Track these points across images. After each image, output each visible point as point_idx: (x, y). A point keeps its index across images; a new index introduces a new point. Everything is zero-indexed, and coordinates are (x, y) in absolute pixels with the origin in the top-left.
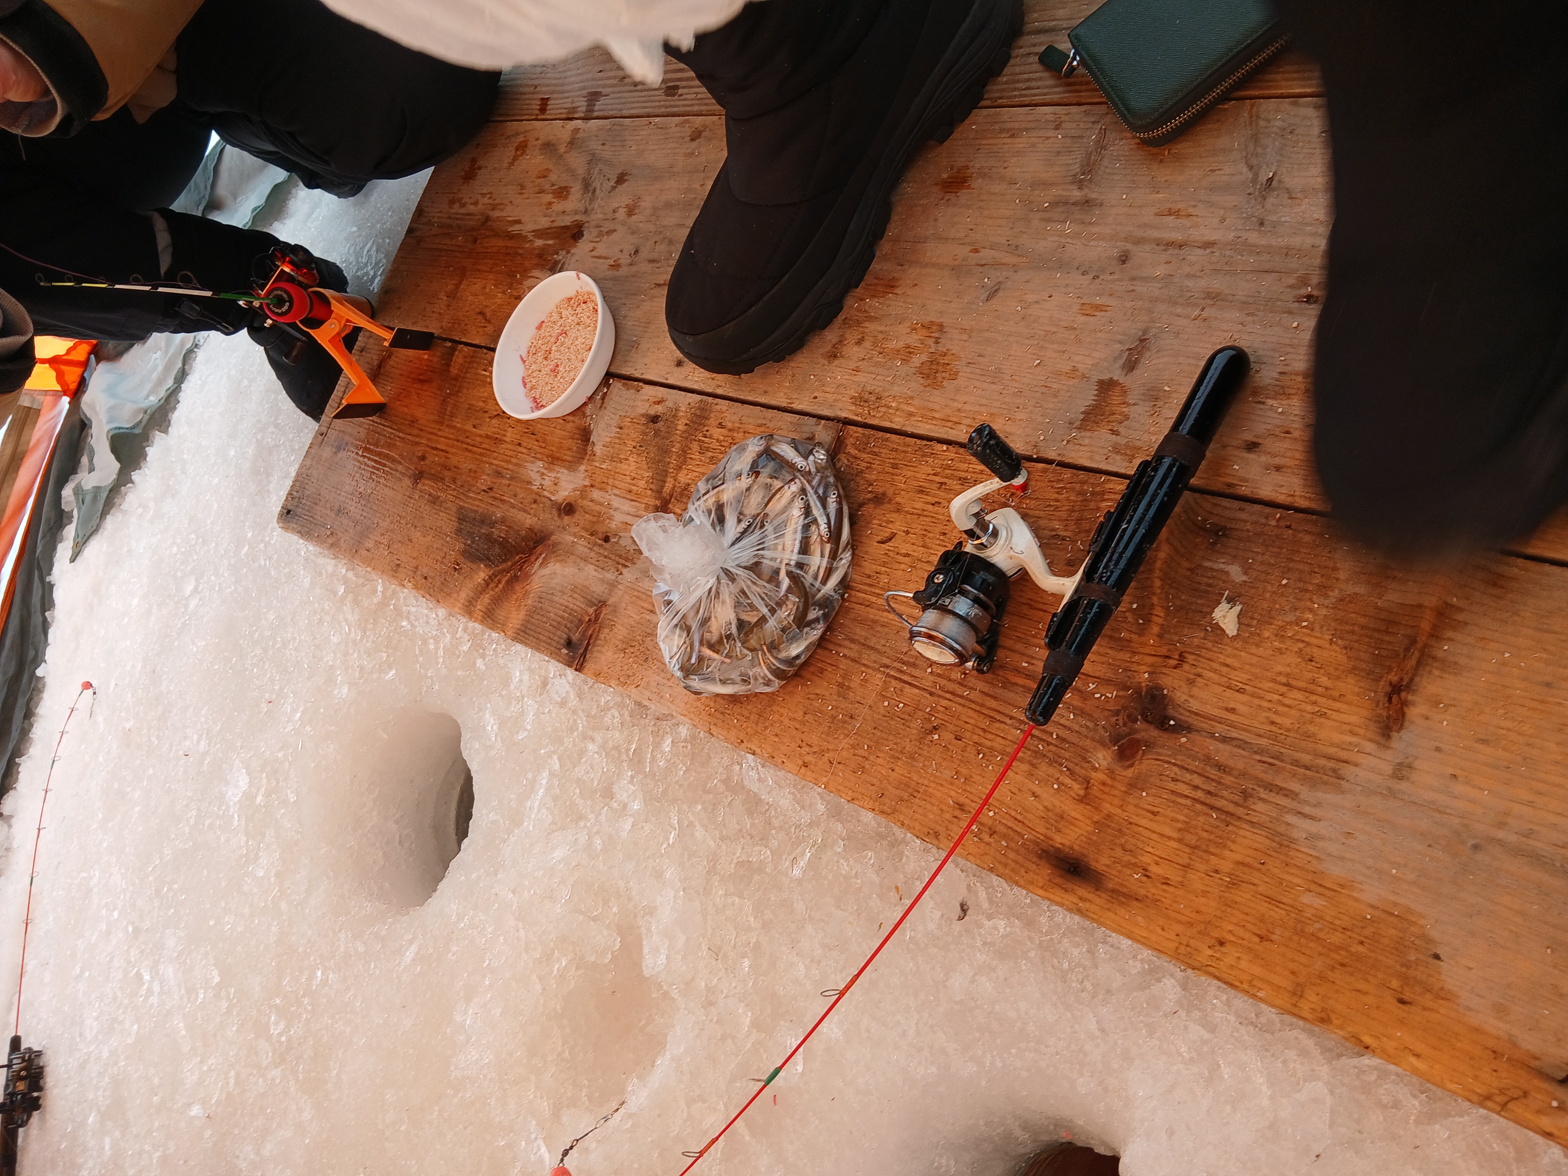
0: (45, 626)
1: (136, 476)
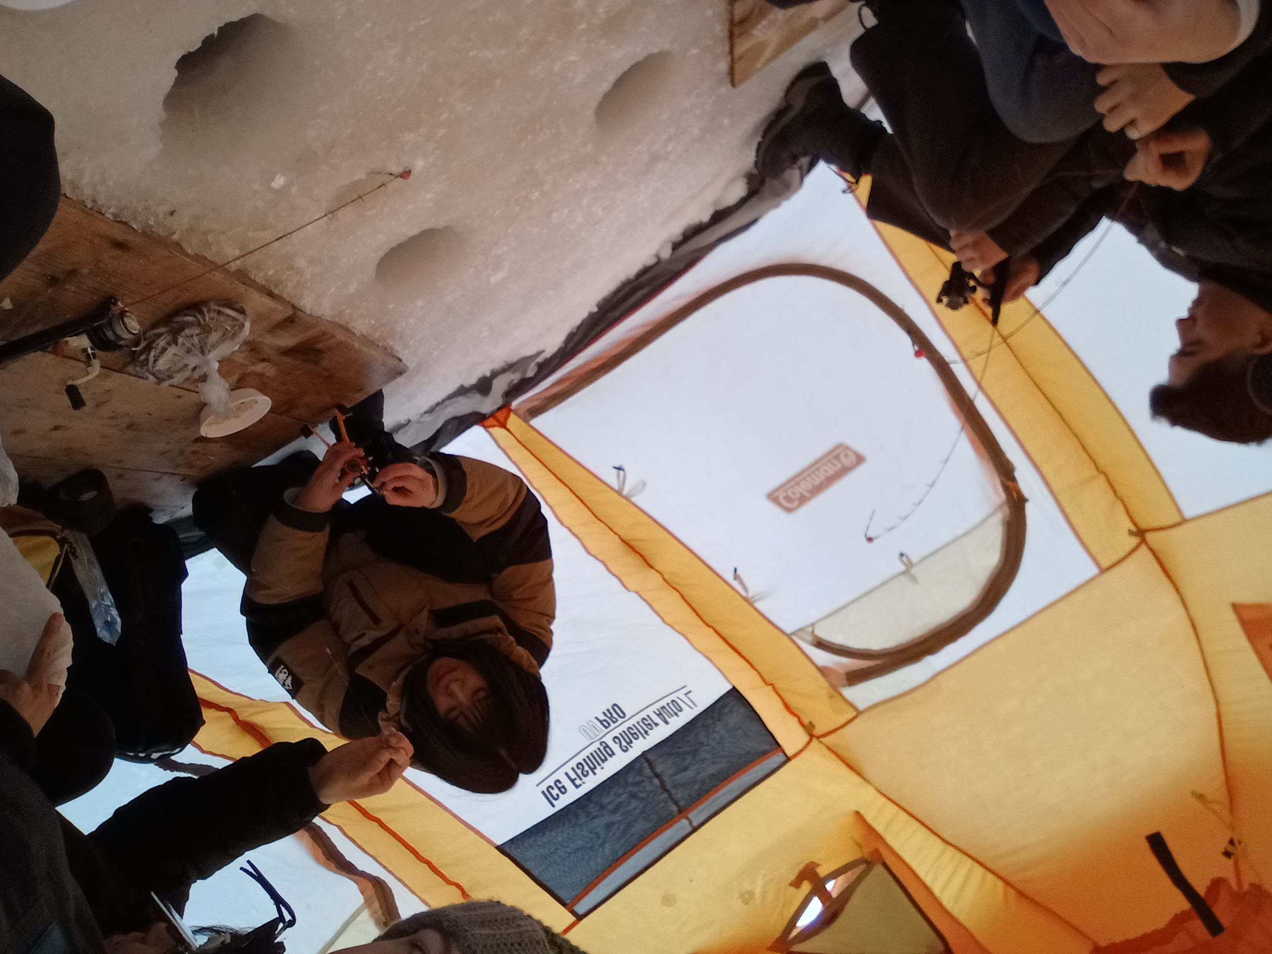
0: (579, 328)
1: (488, 374)
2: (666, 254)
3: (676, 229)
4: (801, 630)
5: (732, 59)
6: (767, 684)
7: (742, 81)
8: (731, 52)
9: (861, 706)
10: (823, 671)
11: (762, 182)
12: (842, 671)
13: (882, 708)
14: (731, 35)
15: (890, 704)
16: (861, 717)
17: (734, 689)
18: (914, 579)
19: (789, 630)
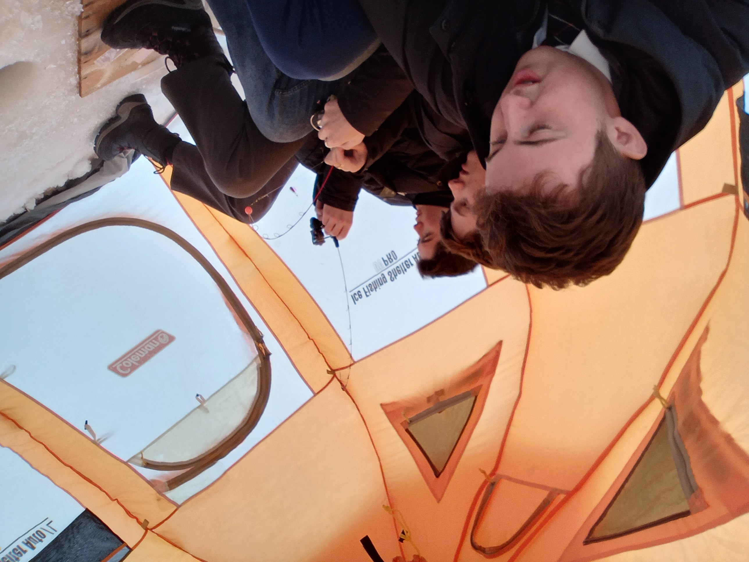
2: (32, 206)
3: (40, 190)
4: (134, 457)
5: (80, 78)
6: (113, 500)
7: (87, 94)
8: (79, 72)
9: (179, 502)
10: (152, 483)
11: (102, 165)
12: (164, 481)
13: (194, 500)
14: (79, 61)
15: (199, 496)
16: (180, 509)
17: (87, 511)
18: (207, 411)
19: (125, 460)
